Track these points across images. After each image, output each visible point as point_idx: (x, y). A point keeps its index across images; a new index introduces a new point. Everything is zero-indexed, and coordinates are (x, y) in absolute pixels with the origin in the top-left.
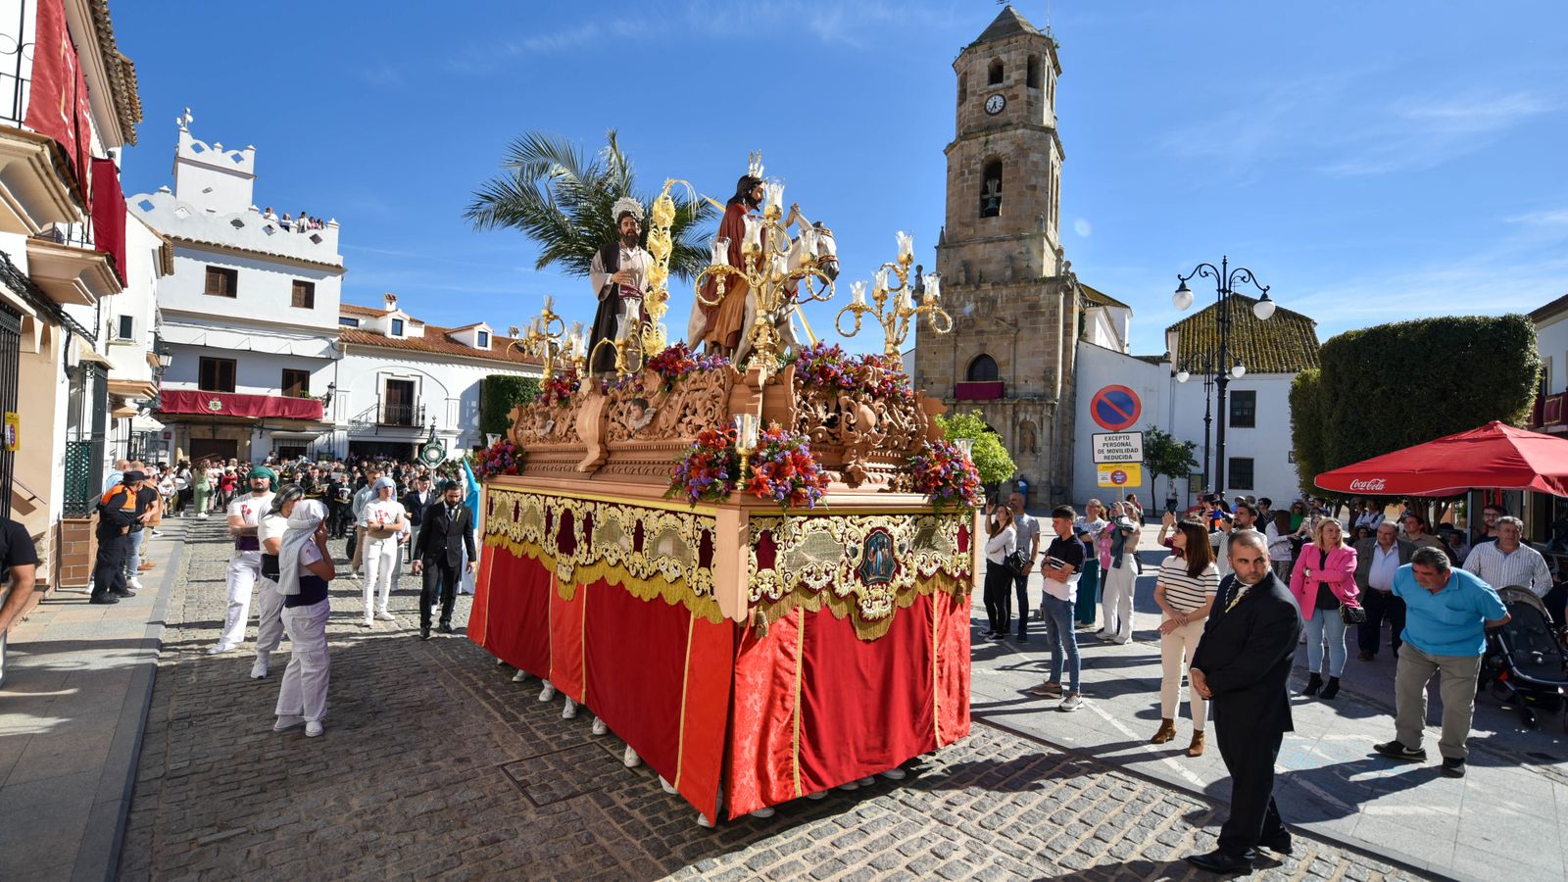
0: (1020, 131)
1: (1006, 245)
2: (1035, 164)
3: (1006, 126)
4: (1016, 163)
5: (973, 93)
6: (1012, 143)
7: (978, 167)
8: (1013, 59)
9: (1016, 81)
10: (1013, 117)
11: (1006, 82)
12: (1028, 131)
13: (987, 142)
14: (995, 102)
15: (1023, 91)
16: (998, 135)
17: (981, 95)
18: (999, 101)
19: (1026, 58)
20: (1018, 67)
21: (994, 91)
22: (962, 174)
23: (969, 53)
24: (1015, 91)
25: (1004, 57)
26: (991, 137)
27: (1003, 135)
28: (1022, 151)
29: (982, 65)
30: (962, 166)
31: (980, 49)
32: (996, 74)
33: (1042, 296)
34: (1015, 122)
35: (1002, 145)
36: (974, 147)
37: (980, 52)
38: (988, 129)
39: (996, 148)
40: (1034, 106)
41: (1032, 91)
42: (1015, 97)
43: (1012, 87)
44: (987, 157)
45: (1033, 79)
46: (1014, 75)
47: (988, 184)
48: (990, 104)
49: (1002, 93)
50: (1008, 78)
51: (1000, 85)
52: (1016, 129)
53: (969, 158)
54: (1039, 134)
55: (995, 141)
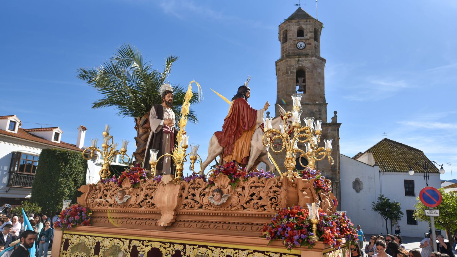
0: (313, 58)
1: (309, 107)
2: (319, 73)
3: (306, 55)
4: (312, 72)
5: (291, 39)
6: (310, 63)
7: (295, 71)
8: (308, 28)
9: (310, 37)
10: (309, 52)
11: (305, 37)
12: (317, 59)
13: (299, 61)
14: (301, 44)
15: (313, 42)
16: (304, 58)
17: (295, 40)
18: (303, 45)
19: (314, 29)
20: (311, 32)
21: (301, 39)
22: (287, 73)
23: (289, 22)
24: (310, 41)
25: (304, 27)
26: (300, 59)
27: (306, 59)
28: (314, 66)
29: (294, 28)
30: (287, 69)
31: (294, 21)
32: (301, 33)
33: (329, 131)
34: (310, 54)
35: (306, 63)
36: (293, 62)
37: (293, 23)
38: (299, 55)
39: (303, 64)
40: (317, 48)
41: (316, 43)
42: (310, 44)
43: (308, 39)
44: (298, 67)
45: (316, 38)
46: (309, 35)
47: (299, 79)
48: (299, 45)
49: (304, 41)
50: (306, 35)
51: (303, 38)
52: (312, 57)
53: (290, 66)
54: (320, 61)
55: (302, 61)
